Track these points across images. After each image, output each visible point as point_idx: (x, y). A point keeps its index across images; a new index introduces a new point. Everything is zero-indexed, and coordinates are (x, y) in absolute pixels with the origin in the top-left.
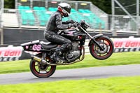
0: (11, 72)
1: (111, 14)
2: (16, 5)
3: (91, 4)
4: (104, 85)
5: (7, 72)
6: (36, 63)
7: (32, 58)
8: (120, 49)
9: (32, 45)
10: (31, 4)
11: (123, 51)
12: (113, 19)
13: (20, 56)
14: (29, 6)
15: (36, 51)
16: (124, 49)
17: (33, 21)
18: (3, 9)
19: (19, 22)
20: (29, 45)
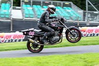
0: (18, 49)
1: (85, 10)
2: (21, 4)
3: (72, 4)
4: (81, 58)
5: (15, 49)
6: (31, 44)
7: (28, 40)
8: (91, 35)
9: (29, 31)
10: (31, 3)
11: (94, 36)
12: (87, 13)
13: (24, 38)
14: (30, 4)
15: (31, 35)
16: (94, 34)
17: (33, 15)
18: (12, 7)
19: (23, 16)
20: (27, 32)
